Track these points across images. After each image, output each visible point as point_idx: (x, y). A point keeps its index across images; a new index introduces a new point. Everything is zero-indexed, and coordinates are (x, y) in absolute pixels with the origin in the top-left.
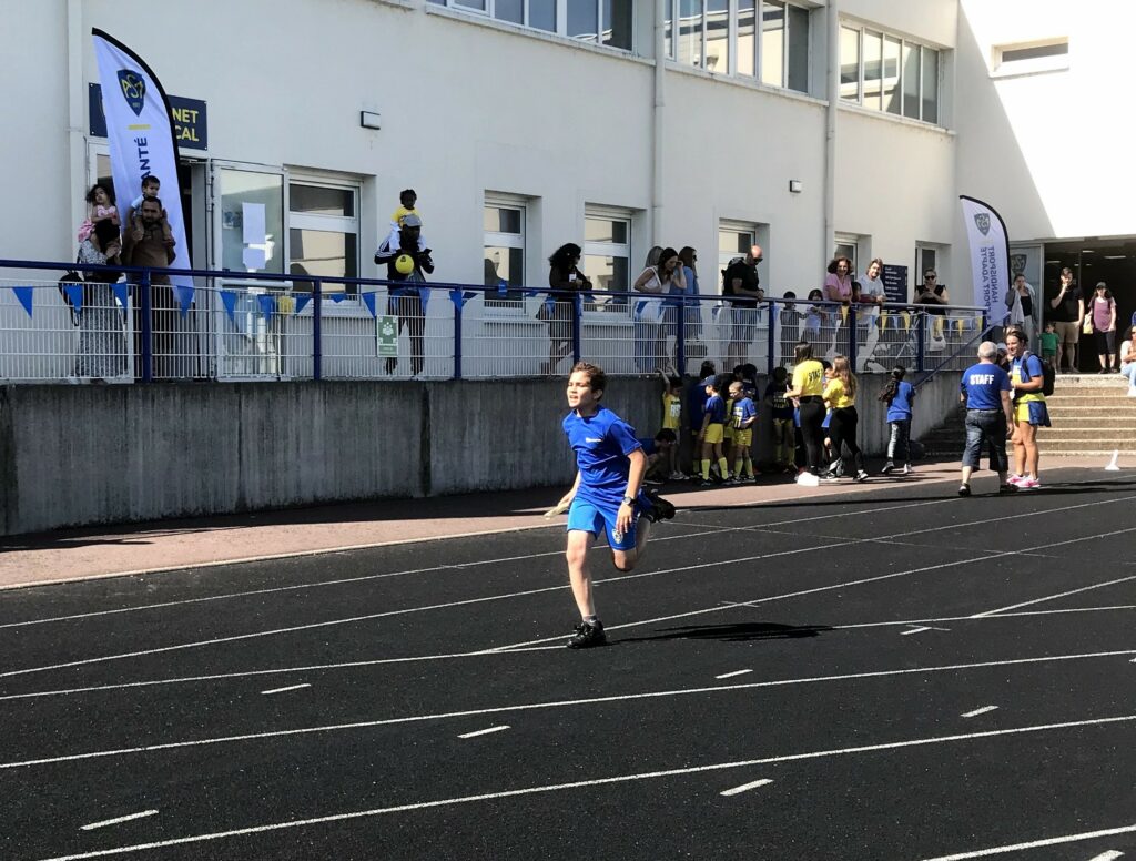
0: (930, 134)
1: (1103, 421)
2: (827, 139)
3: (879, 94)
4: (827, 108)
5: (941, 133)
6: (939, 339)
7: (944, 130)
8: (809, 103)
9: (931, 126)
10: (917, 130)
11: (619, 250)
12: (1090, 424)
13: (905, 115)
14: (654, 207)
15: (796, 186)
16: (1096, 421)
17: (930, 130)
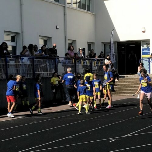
0: (89, 14)
1: (134, 86)
2: (65, 15)
3: (76, 3)
4: (64, 7)
5: (91, 14)
6: (95, 67)
7: (92, 13)
8: (60, 5)
9: (89, 12)
10: (86, 13)
11: (13, 44)
12: (131, 87)
13: (83, 9)
14: (22, 32)
15: (58, 27)
16: (133, 87)
17: (89, 13)
